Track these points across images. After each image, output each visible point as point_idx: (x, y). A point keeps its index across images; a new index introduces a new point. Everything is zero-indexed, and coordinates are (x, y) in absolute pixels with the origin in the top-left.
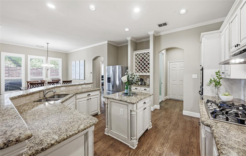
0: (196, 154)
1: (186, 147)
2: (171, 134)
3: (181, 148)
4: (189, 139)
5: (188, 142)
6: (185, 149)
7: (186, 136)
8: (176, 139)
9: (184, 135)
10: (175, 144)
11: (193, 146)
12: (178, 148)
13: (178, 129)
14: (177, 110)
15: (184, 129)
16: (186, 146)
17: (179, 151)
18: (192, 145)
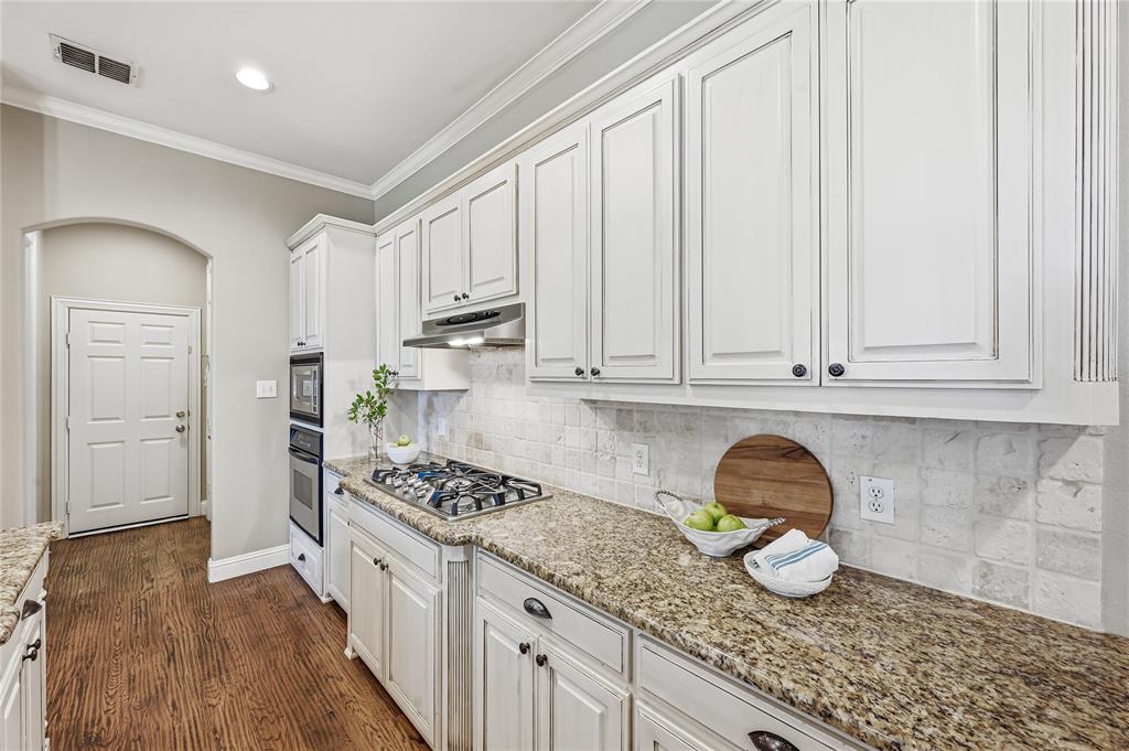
0: (357, 696)
1: (313, 700)
2: (214, 702)
3: (298, 721)
4: (303, 666)
5: (307, 678)
6: (314, 710)
7: (285, 664)
8: (256, 706)
9: (276, 666)
10: (262, 729)
11: (332, 677)
12: (287, 735)
13: (232, 658)
14: (167, 577)
15: (258, 641)
16: (311, 695)
17: (297, 739)
18: (327, 677)
